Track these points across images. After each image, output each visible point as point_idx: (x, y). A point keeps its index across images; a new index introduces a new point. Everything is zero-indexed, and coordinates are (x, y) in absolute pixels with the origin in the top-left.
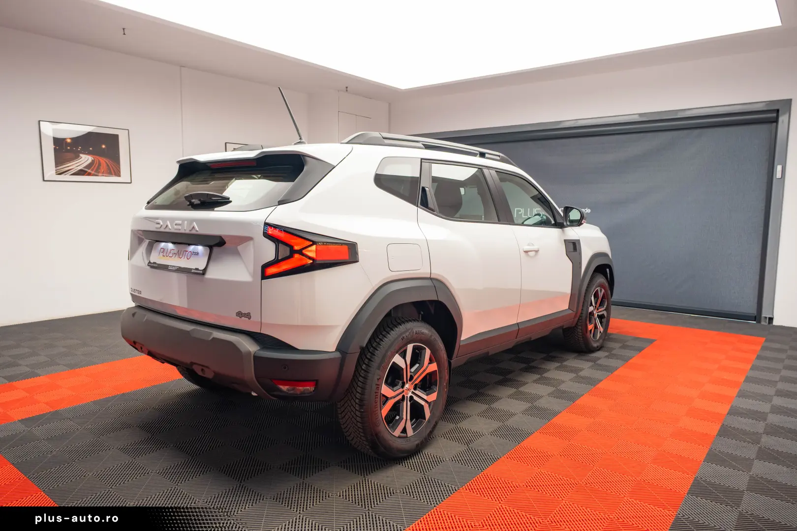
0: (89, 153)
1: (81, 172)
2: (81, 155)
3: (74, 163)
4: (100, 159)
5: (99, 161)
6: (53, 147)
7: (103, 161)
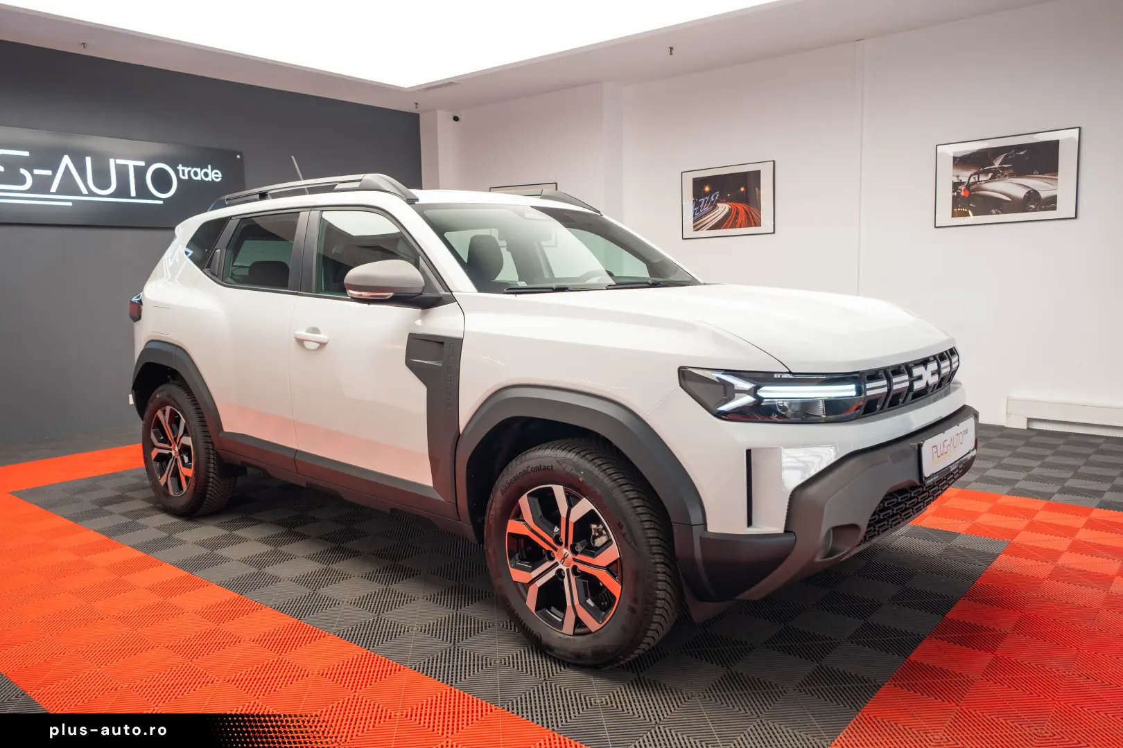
0: (726, 202)
1: (717, 226)
2: (718, 204)
3: (712, 214)
4: (739, 207)
5: (737, 209)
6: (692, 199)
7: (741, 207)
